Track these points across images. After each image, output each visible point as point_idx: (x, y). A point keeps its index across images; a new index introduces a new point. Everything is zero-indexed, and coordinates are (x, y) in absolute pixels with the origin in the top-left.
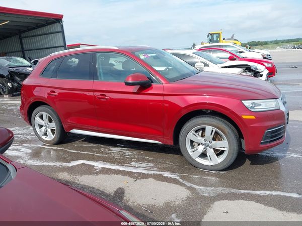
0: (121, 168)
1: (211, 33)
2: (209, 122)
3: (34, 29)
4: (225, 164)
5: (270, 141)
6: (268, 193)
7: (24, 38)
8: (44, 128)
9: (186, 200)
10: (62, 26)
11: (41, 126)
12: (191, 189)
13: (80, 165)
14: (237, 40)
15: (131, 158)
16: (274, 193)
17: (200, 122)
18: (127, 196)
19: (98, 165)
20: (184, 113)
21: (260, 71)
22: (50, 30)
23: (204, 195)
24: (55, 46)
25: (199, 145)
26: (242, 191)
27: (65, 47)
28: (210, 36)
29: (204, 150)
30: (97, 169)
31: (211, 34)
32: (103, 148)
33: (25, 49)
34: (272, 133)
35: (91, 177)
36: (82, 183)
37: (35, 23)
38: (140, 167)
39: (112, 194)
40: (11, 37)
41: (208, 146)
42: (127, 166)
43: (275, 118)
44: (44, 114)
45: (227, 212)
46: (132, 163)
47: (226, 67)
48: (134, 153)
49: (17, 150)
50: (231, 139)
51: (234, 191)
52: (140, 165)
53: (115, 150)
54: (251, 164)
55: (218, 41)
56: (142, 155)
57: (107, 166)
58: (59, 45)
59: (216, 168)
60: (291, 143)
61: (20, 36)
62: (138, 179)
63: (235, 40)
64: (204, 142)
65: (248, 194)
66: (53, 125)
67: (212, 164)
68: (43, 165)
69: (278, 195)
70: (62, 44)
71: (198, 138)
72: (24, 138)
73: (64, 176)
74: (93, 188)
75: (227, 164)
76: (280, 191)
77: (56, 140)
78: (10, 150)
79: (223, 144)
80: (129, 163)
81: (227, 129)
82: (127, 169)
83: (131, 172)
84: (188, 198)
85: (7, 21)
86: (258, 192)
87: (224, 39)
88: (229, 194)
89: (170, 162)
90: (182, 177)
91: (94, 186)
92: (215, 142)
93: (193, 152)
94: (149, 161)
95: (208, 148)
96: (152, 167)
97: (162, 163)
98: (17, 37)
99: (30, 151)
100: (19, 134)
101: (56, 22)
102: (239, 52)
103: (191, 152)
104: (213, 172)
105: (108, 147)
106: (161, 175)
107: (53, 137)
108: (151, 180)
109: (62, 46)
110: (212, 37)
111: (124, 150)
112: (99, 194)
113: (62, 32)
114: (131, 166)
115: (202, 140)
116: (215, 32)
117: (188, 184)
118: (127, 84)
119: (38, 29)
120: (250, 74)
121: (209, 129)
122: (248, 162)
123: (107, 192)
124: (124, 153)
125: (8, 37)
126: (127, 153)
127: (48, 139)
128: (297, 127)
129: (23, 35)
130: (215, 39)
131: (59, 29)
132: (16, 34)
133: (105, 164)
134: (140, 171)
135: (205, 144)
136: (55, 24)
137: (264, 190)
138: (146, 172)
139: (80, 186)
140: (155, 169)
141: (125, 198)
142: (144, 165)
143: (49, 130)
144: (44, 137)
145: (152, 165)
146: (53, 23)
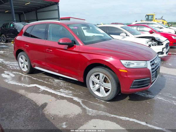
0: (53, 92)
1: (148, 14)
2: (101, 71)
3: (43, 7)
4: (109, 97)
5: (138, 87)
6: (127, 119)
7: (38, 12)
8: (23, 64)
9: (77, 116)
10: (58, 7)
11: (22, 63)
12: (84, 109)
13: (34, 87)
14: (165, 20)
15: (62, 87)
16: (131, 120)
17: (97, 70)
18: (47, 107)
19: (42, 88)
20: (89, 64)
21: (162, 42)
22: (52, 9)
23: (89, 114)
24: (53, 18)
25: (97, 84)
26: (112, 116)
27: (59, 19)
28: (147, 17)
29: (99, 87)
30: (40, 91)
31: (148, 16)
32: (51, 79)
33: (38, 19)
34: (139, 82)
35: (35, 94)
36: (28, 97)
37: (44, 4)
38: (64, 93)
39: (40, 106)
40: (31, 12)
41: (101, 85)
42: (57, 91)
43: (142, 73)
44: (23, 56)
45: (96, 126)
46: (61, 90)
47: (139, 37)
48: (66, 84)
49: (8, 74)
50: (112, 83)
51: (108, 114)
52: (65, 91)
53: (57, 81)
54: (128, 100)
55: (151, 20)
56: (69, 86)
57: (46, 90)
58: (56, 17)
59: (104, 99)
60: (163, 90)
61: (36, 11)
62: (59, 99)
63: (163, 20)
64: (99, 83)
65: (115, 117)
66: (27, 63)
67: (102, 96)
68: (16, 84)
69: (133, 121)
70: (57, 17)
71: (96, 80)
72: (15, 68)
73: (22, 92)
74: (32, 100)
75: (110, 98)
76: (136, 119)
77: (28, 71)
78: (5, 74)
79: (109, 86)
80: (59, 90)
81: (111, 77)
82: (56, 93)
83: (57, 95)
84: (79, 114)
85: (29, 2)
86: (121, 118)
87: (156, 19)
88: (104, 116)
89: (81, 91)
90: (83, 102)
91: (33, 100)
92: (105, 83)
93: (93, 87)
94: (71, 90)
95: (101, 86)
96: (70, 93)
97: (77, 92)
98: (35, 12)
99: (14, 76)
100: (14, 66)
101: (55, 4)
102: (160, 28)
103: (92, 87)
104: (103, 101)
105: (54, 79)
106: (72, 98)
107: (27, 69)
108: (65, 101)
109: (58, 18)
110: (148, 17)
111: (61, 81)
112: (33, 104)
113: (58, 10)
114: (59, 92)
115: (98, 81)
116: (150, 14)
117: (84, 106)
118: (59, 44)
119: (46, 8)
120: (155, 43)
121: (101, 75)
122: (128, 98)
123: (38, 104)
124: (60, 83)
125: (30, 11)
126: (62, 83)
127: (24, 70)
128: (173, 80)
129: (38, 11)
130: (150, 19)
131: (57, 8)
132: (34, 10)
133: (46, 88)
134: (62, 95)
135: (100, 84)
136: (55, 5)
137: (126, 117)
138: (65, 96)
139: (26, 98)
140: (71, 95)
141: (45, 109)
142: (67, 91)
143: (25, 66)
144: (23, 69)
145: (71, 92)
146: (54, 4)
